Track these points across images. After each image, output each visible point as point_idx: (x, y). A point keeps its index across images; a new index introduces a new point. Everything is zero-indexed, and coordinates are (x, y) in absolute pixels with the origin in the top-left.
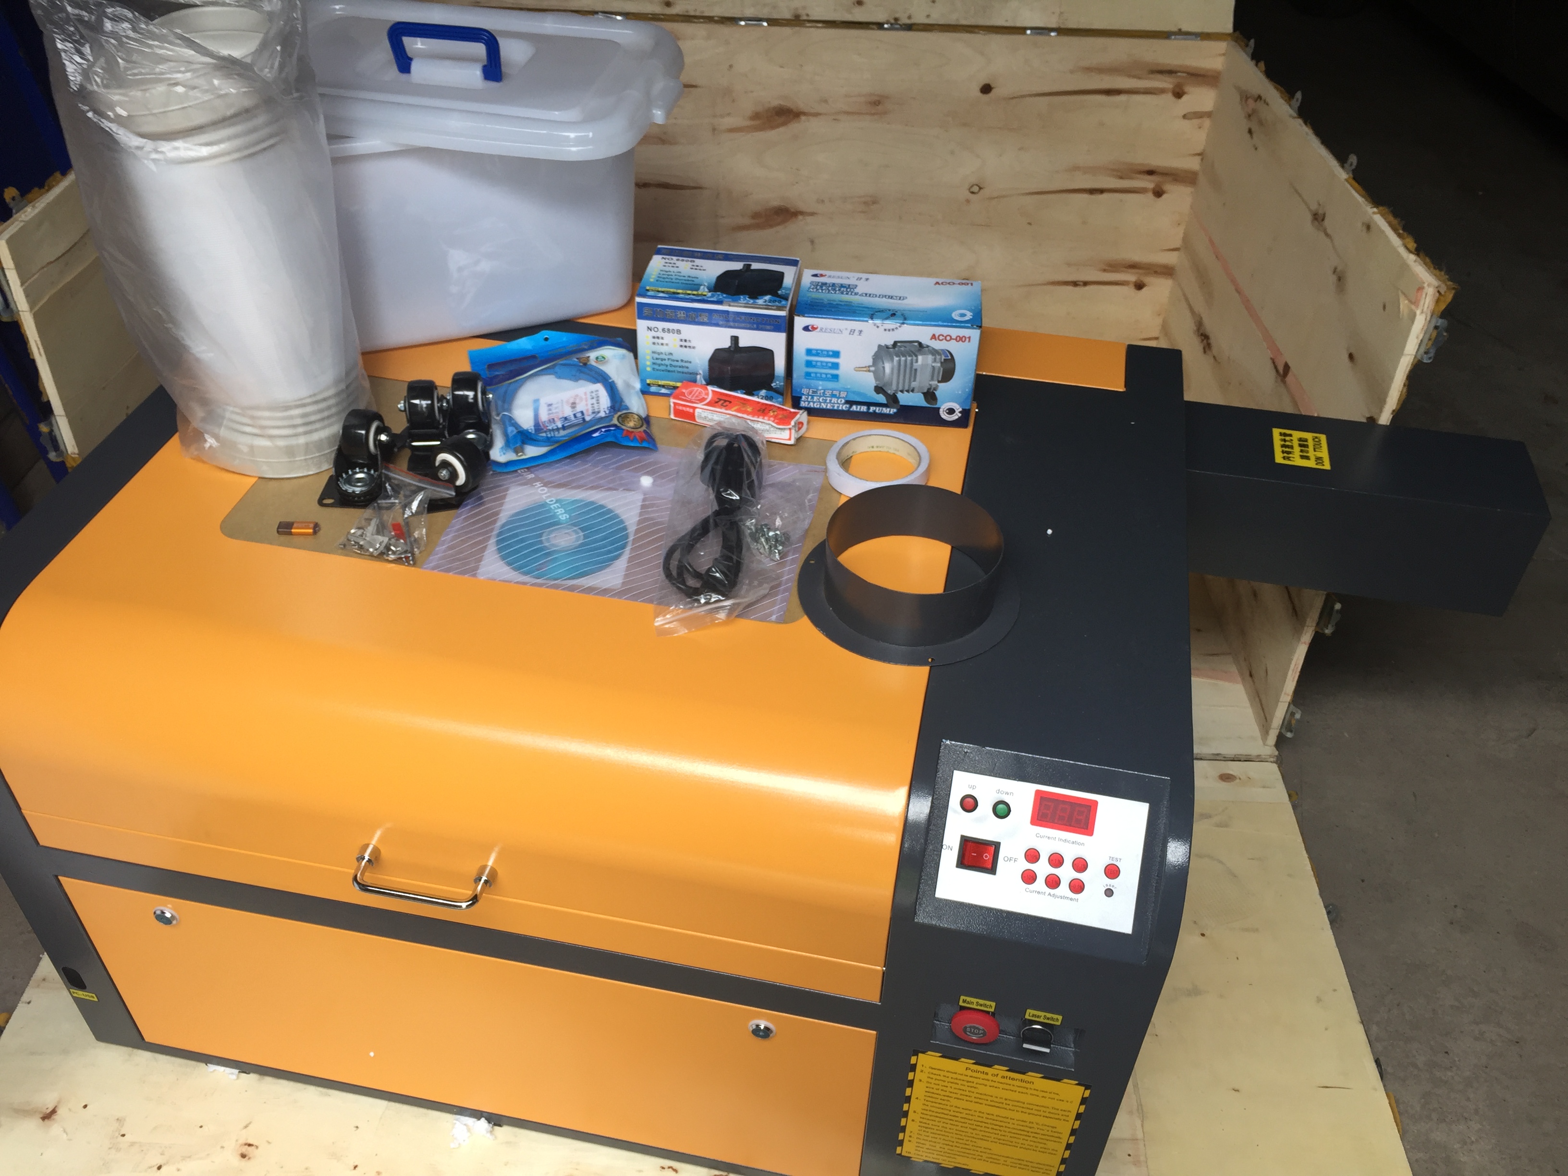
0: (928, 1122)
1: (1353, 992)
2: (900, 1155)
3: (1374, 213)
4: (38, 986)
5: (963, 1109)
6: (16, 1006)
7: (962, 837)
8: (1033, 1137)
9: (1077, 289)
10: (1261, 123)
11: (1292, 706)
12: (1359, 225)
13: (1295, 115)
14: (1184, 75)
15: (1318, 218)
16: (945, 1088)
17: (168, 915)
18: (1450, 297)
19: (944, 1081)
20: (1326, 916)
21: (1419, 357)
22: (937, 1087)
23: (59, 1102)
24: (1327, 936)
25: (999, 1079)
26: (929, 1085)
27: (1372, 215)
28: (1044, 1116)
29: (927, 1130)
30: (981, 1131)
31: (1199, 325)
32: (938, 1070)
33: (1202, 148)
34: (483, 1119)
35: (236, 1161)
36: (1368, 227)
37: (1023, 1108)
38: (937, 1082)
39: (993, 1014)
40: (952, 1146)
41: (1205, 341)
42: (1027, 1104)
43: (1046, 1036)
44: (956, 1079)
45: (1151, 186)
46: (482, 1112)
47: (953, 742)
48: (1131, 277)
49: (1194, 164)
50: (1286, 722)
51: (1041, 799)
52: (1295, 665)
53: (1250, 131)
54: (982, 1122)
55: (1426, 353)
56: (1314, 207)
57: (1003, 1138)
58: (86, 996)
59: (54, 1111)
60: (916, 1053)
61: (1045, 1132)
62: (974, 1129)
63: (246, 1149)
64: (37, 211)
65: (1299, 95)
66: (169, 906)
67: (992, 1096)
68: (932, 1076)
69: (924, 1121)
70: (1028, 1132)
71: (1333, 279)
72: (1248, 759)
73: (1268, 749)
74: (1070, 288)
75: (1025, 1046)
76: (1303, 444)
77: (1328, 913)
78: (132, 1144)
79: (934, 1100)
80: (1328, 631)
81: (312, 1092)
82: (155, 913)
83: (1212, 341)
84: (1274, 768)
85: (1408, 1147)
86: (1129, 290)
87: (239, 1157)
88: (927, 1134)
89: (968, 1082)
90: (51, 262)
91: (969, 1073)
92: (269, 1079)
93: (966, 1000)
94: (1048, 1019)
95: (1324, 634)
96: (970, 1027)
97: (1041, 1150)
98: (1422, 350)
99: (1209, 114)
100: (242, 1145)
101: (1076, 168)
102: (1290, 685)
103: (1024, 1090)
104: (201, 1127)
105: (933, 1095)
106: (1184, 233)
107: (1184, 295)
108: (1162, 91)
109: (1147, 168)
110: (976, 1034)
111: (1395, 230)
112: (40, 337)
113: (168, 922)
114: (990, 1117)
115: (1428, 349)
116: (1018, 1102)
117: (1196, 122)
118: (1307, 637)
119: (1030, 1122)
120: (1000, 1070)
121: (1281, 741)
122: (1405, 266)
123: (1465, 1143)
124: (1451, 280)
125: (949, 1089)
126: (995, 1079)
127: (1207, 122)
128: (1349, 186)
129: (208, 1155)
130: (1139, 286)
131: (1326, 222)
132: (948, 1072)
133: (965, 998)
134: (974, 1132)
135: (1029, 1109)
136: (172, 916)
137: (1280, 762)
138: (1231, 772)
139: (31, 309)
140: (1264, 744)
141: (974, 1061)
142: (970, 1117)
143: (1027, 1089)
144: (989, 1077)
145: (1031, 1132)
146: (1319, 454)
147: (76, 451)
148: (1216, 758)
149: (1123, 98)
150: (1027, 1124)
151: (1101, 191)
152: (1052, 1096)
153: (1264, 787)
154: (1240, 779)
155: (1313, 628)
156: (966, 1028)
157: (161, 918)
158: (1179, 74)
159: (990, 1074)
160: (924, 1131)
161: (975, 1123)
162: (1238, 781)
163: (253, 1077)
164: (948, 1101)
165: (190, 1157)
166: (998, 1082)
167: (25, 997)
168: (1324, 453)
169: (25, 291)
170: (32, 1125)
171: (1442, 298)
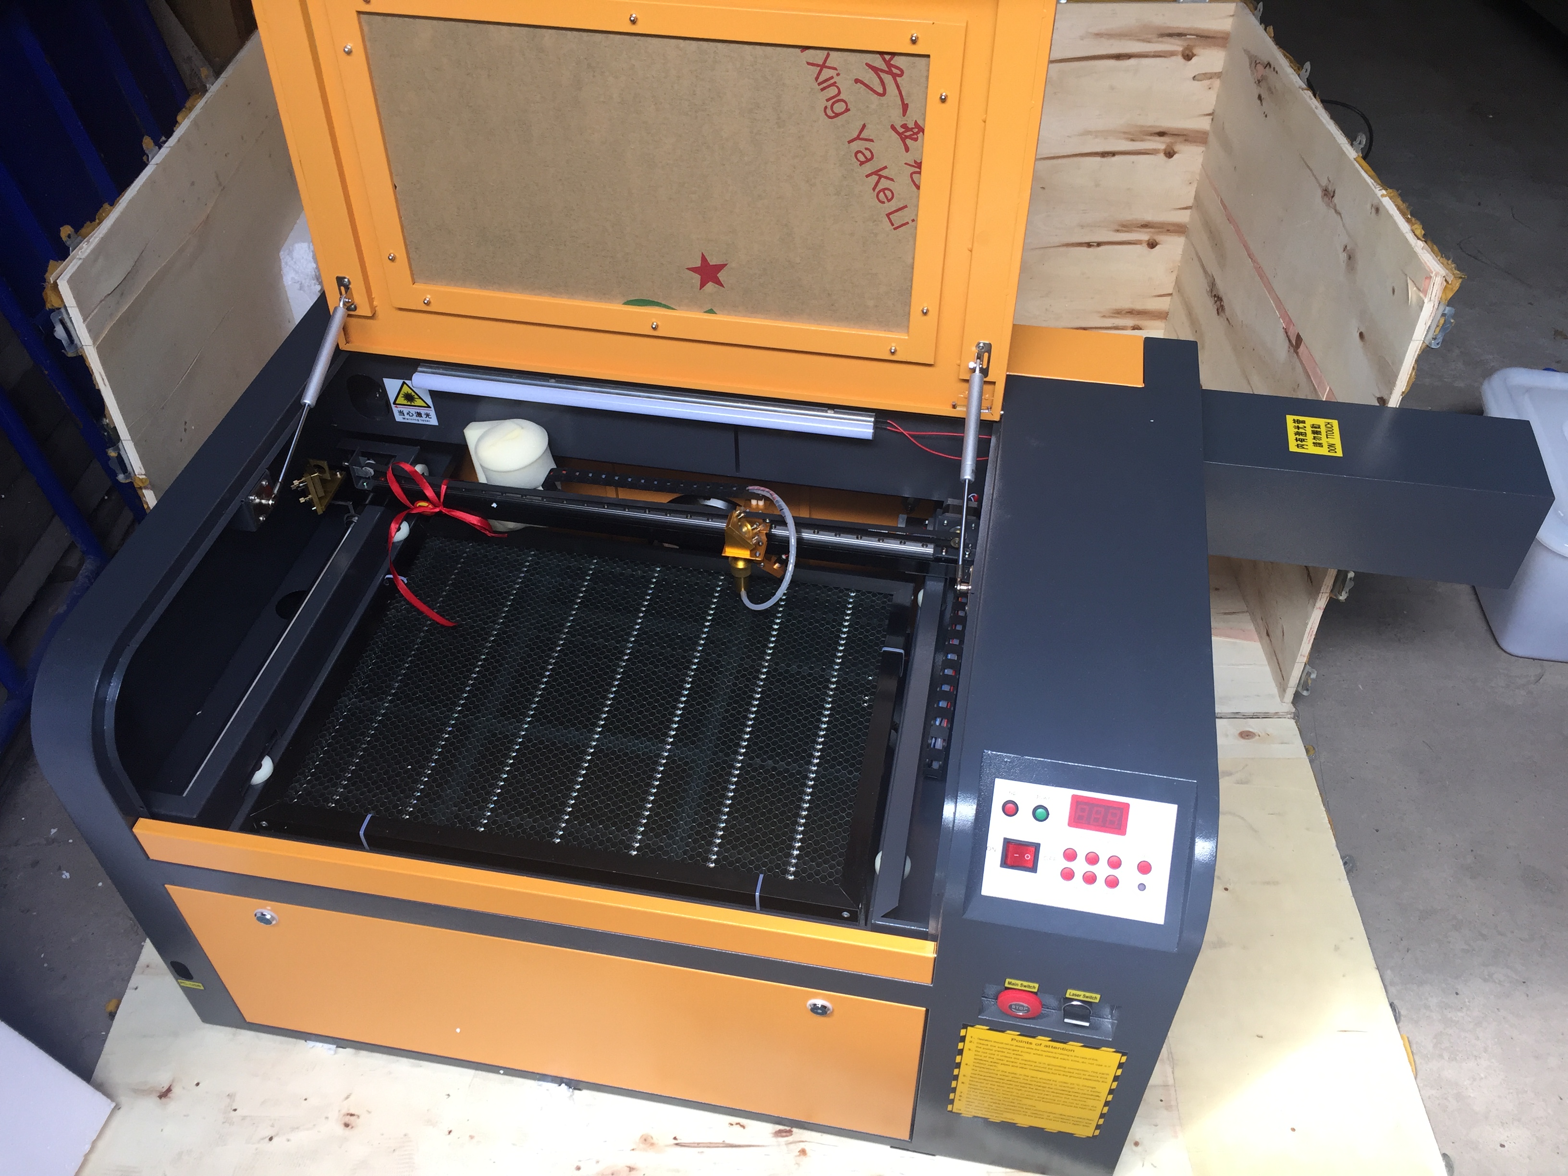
0: (977, 1084)
1: (1368, 939)
2: (951, 1111)
3: (1383, 196)
4: (143, 973)
5: (1009, 1073)
6: (125, 992)
7: (1005, 839)
8: (1074, 1096)
9: (1091, 249)
10: (1270, 90)
11: (1308, 666)
12: (1369, 206)
13: (1304, 86)
14: (1195, 37)
15: (1328, 194)
16: (992, 1056)
17: (268, 917)
18: (1457, 285)
19: (992, 1050)
20: (1343, 867)
21: (1427, 343)
22: (985, 1055)
23: (173, 1081)
24: (1345, 886)
25: (1042, 1048)
26: (977, 1053)
27: (1380, 198)
28: (1084, 1079)
29: (976, 1091)
30: (1025, 1091)
31: (1213, 285)
32: (986, 1040)
33: (1212, 107)
34: (563, 1085)
35: (340, 1130)
36: (1377, 210)
37: (1064, 1071)
38: (984, 1051)
39: (1036, 993)
40: (999, 1104)
41: (1218, 303)
42: (1069, 1068)
43: (1085, 1011)
44: (1003, 1048)
45: (1162, 147)
46: (563, 1078)
47: (994, 753)
48: (1144, 236)
49: (1205, 124)
50: (1302, 681)
51: (1076, 802)
52: (1311, 629)
53: (1260, 97)
54: (1026, 1084)
55: (1434, 339)
56: (1324, 182)
57: (1046, 1097)
58: (193, 985)
59: (169, 1090)
60: (965, 1027)
61: (1085, 1092)
62: (1019, 1090)
63: (348, 1119)
64: (92, 246)
65: (1308, 65)
66: (269, 909)
67: (1036, 1062)
68: (980, 1046)
69: (973, 1083)
70: (1070, 1092)
71: (1343, 256)
72: (1266, 716)
73: (1286, 706)
74: (1084, 249)
75: (1066, 1020)
76: (1316, 432)
77: (1345, 864)
78: (244, 1118)
79: (982, 1066)
80: (1343, 597)
81: (403, 1065)
82: (256, 915)
83: (1225, 303)
84: (1293, 722)
85: (1422, 1085)
86: (1143, 249)
87: (343, 1127)
88: (976, 1094)
89: (1013, 1050)
90: (109, 295)
91: (1014, 1043)
92: (363, 1053)
93: (1009, 982)
94: (1087, 997)
95: (1338, 601)
96: (1015, 1005)
97: (1081, 1107)
98: (1430, 336)
99: (1218, 75)
100: (344, 1115)
101: (1087, 133)
102: (1306, 647)
103: (1066, 1057)
104: (306, 1099)
105: (982, 1062)
106: (1196, 192)
107: (1197, 254)
108: (1172, 54)
109: (1158, 130)
110: (1021, 1011)
111: (1403, 214)
112: (104, 368)
113: (268, 922)
114: (1033, 1079)
115: (1436, 335)
116: (1060, 1067)
117: (1206, 83)
118: (1322, 603)
119: (1071, 1084)
120: (1043, 1041)
121: (1297, 698)
122: (1413, 254)
123: (1475, 1080)
124: (1458, 269)
125: (995, 1057)
126: (1038, 1047)
127: (1217, 83)
128: (1357, 165)
129: (314, 1125)
130: (1152, 245)
131: (1336, 200)
132: (995, 1042)
133: (1010, 980)
134: (1020, 1092)
135: (1070, 1072)
136: (272, 916)
137: (1296, 717)
138: (1251, 730)
139: (94, 343)
140: (1282, 701)
141: (1019, 1033)
142: (1016, 1080)
143: (1068, 1056)
144: (1033, 1046)
145: (1073, 1092)
146: (1331, 441)
147: (143, 472)
148: (1235, 716)
149: (1132, 61)
150: (1069, 1085)
151: (1113, 154)
152: (1091, 1061)
153: (1282, 743)
154: (1259, 736)
155: (1328, 595)
156: (1011, 1005)
157: (262, 919)
158: (1188, 36)
159: (1034, 1044)
160: (973, 1092)
161: (1020, 1085)
162: (1258, 737)
163: (349, 1051)
164: (995, 1066)
165: (297, 1128)
166: (1042, 1051)
167: (133, 983)
168: (1336, 440)
169: (87, 327)
170: (151, 1103)
171: (1448, 286)
